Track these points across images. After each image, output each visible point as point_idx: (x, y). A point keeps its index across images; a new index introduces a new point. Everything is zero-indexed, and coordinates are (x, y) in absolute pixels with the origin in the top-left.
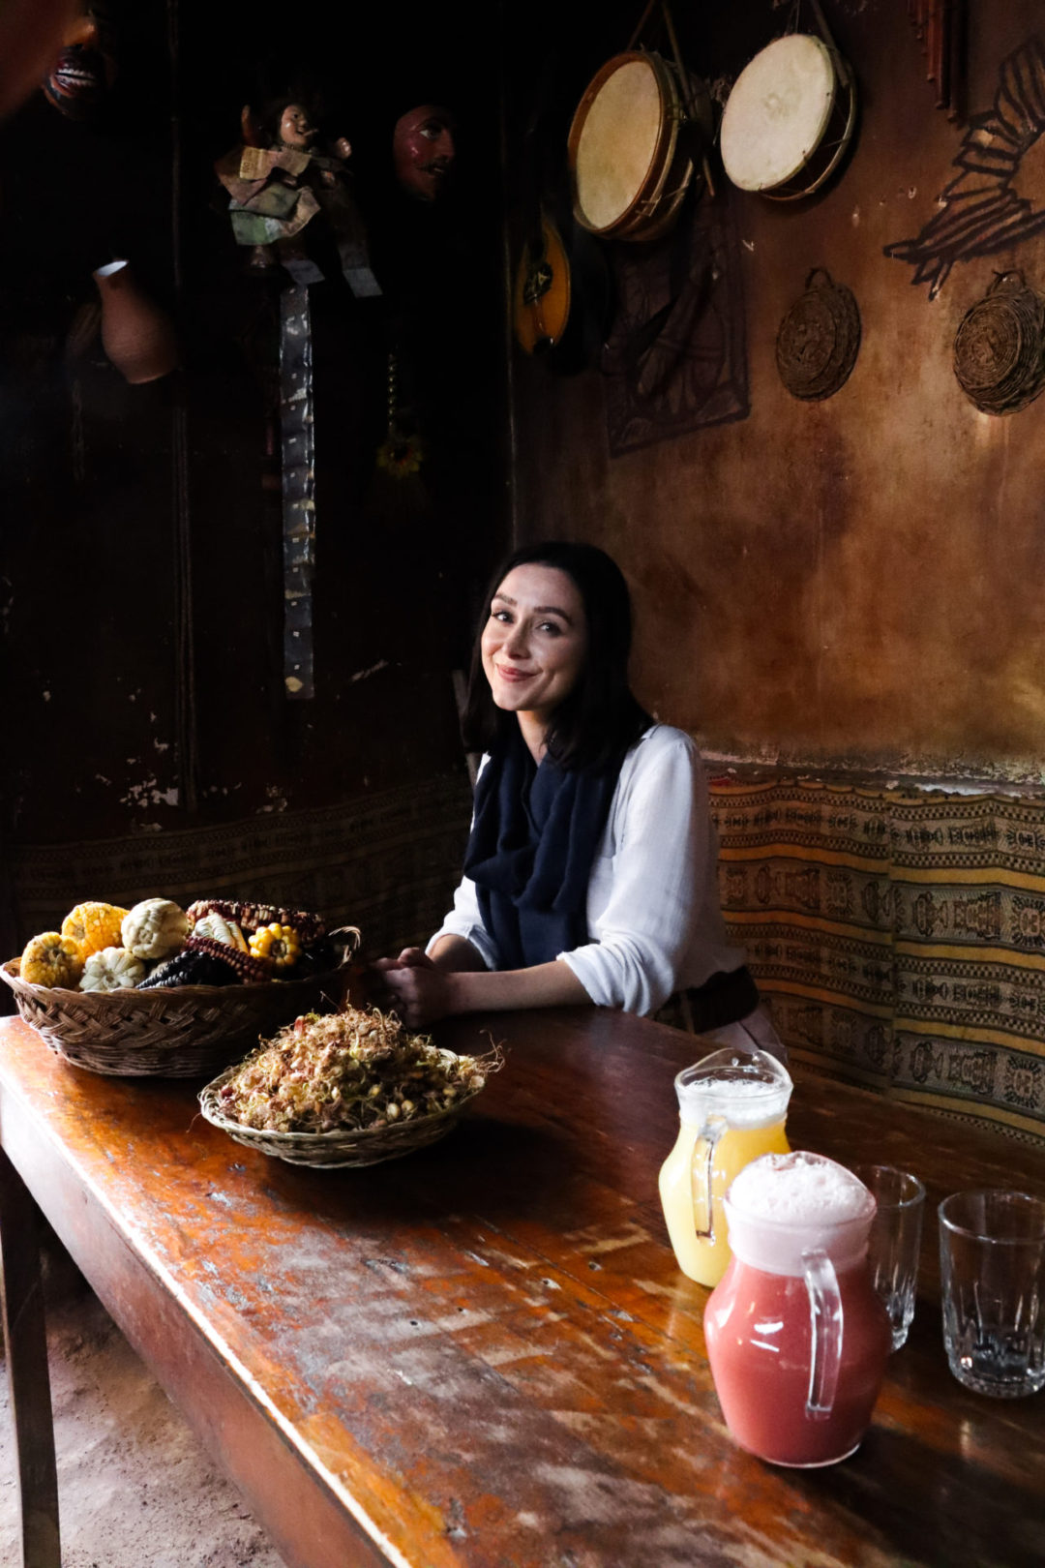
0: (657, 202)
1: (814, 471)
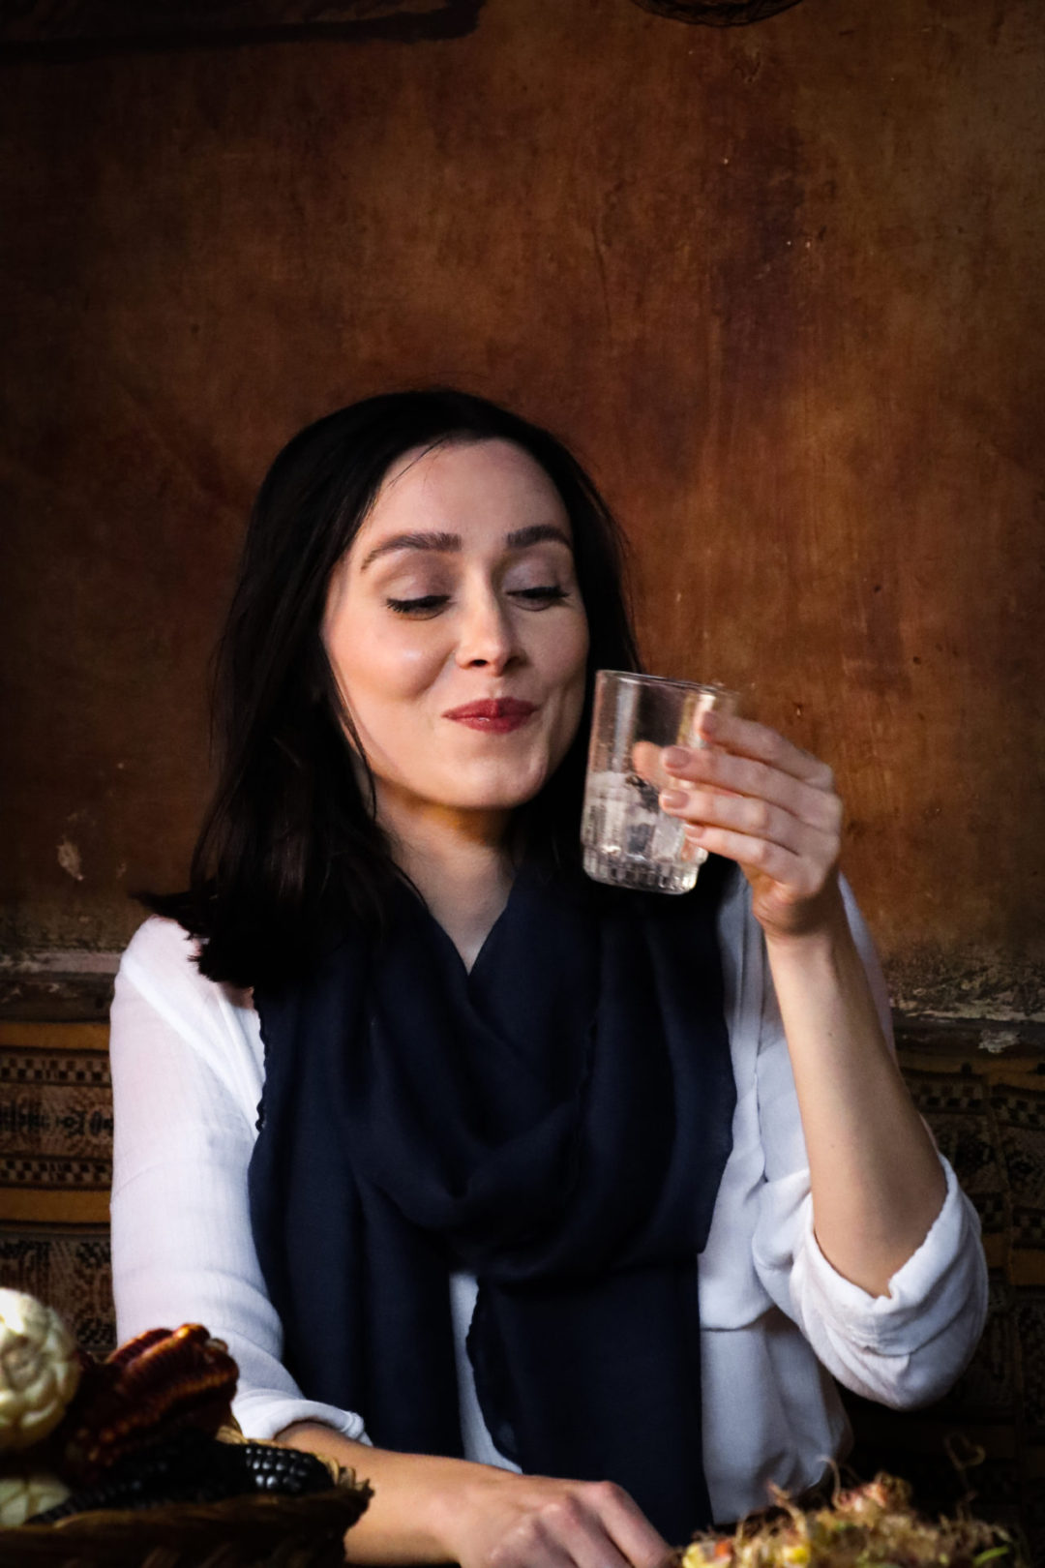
1: (700, 213)
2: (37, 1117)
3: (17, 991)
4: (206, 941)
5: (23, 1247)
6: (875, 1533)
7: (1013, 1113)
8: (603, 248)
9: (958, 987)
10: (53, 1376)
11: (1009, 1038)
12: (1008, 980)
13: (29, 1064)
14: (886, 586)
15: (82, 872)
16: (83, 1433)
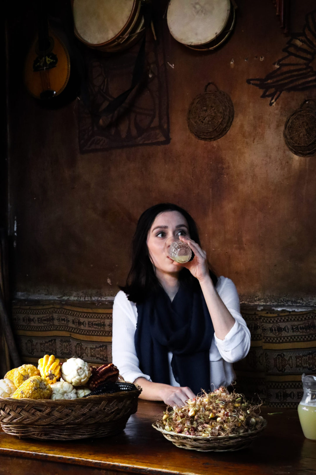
0: (126, 37)
1: (207, 172)
2: (104, 324)
3: (100, 304)
4: (129, 295)
5: (103, 346)
6: (220, 396)
7: (263, 320)
8: (192, 178)
9: (254, 299)
10: (86, 373)
11: (262, 308)
12: (262, 298)
13: (103, 316)
14: (240, 233)
15: (111, 283)
16: (92, 382)
